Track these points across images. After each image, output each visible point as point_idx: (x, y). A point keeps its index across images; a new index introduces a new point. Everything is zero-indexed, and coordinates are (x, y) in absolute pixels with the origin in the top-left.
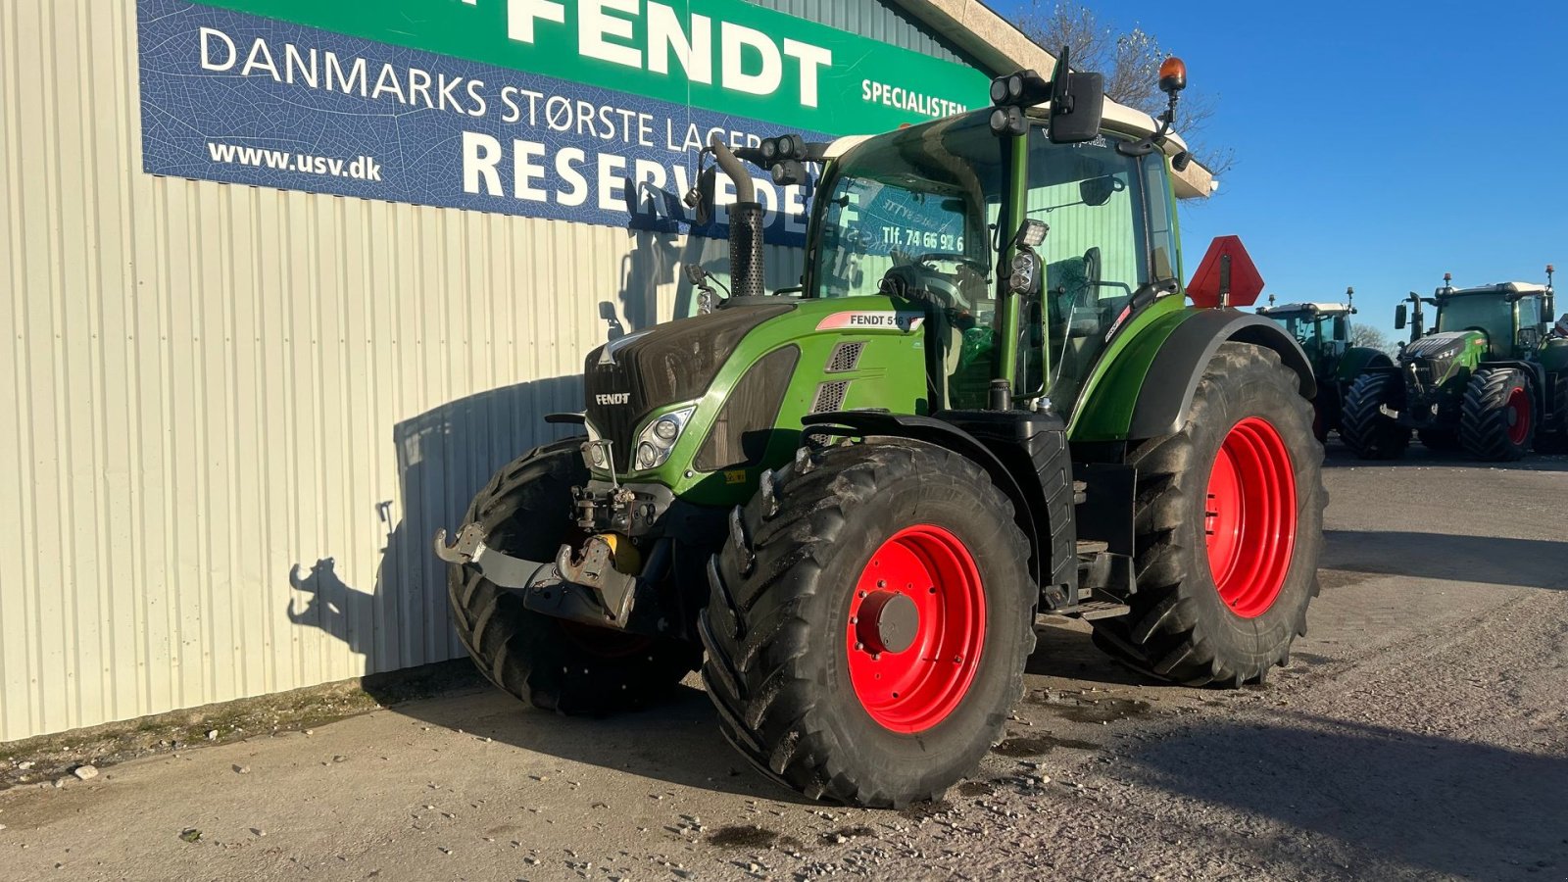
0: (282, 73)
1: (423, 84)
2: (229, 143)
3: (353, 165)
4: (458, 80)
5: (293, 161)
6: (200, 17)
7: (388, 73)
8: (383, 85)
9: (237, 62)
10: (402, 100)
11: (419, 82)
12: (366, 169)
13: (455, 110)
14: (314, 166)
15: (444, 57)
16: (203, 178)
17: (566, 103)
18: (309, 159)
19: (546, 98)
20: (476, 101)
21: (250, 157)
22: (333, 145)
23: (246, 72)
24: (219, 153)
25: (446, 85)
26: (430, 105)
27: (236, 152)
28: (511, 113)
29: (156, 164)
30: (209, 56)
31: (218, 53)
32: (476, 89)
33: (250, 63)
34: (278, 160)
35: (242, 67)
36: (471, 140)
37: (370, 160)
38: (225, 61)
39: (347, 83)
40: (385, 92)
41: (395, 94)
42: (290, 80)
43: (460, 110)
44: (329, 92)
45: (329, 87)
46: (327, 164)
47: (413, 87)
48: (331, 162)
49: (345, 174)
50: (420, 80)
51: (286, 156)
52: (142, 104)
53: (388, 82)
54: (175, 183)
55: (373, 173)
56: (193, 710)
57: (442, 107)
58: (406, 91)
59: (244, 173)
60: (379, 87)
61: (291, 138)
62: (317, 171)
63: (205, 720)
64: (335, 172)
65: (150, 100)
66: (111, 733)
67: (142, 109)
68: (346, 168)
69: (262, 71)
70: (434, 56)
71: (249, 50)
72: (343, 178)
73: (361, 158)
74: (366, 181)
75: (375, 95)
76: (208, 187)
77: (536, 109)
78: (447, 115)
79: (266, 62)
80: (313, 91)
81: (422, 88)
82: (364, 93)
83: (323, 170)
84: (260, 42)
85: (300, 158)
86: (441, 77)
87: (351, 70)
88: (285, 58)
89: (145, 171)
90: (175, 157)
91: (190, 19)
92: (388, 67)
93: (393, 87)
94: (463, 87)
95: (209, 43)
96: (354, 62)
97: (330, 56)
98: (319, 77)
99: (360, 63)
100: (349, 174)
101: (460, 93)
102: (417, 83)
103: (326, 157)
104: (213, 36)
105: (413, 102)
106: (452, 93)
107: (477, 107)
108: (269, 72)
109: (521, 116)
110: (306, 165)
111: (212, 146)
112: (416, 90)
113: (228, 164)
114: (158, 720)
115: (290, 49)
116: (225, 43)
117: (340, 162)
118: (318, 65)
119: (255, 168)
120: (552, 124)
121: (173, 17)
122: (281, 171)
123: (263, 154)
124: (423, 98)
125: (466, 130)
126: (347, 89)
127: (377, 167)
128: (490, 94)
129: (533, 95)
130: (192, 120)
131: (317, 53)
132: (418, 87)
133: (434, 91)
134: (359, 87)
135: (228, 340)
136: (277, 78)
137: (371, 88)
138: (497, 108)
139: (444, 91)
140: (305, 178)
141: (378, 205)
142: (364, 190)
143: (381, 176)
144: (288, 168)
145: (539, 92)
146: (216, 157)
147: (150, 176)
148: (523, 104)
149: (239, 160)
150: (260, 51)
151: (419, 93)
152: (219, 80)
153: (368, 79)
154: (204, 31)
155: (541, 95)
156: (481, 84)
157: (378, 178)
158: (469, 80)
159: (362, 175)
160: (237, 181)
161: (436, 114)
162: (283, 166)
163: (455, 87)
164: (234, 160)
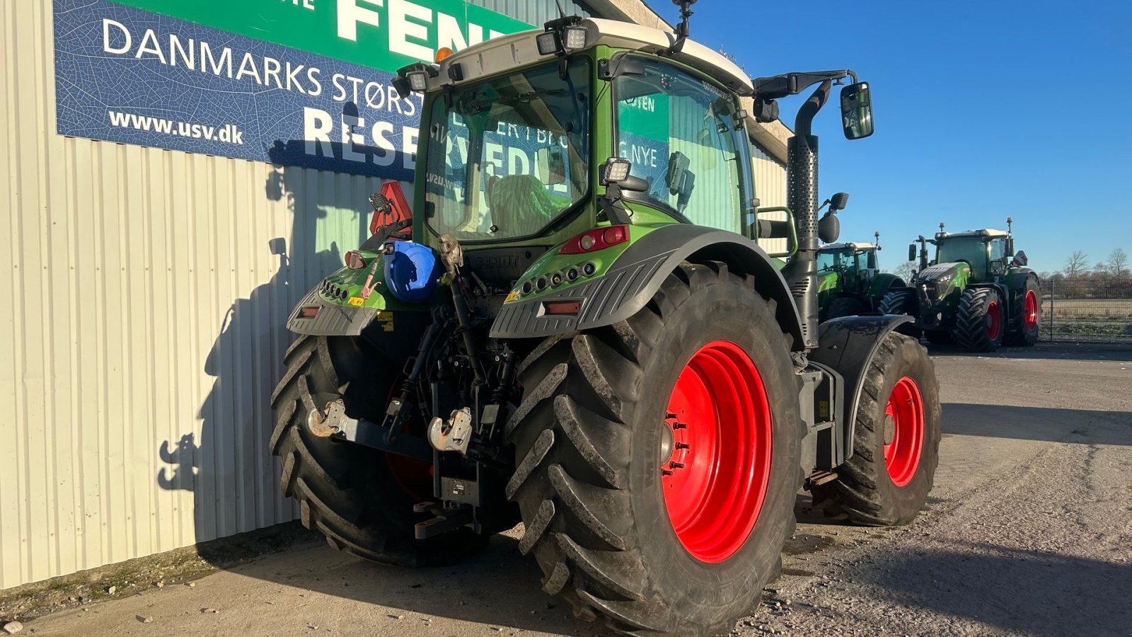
0: (167, 57)
1: (275, 69)
2: (125, 112)
3: (222, 132)
4: (300, 67)
5: (175, 127)
6: (103, 11)
7: (248, 61)
8: (245, 69)
9: (132, 47)
10: (259, 82)
11: (272, 69)
12: (231, 134)
13: (299, 91)
14: (192, 132)
15: (290, 48)
16: (105, 139)
17: (380, 87)
18: (188, 126)
19: (366, 83)
20: (314, 84)
21: (141, 123)
22: (206, 116)
23: (139, 55)
24: (118, 119)
25: (292, 71)
26: (280, 86)
27: (131, 119)
28: (339, 94)
29: (67, 127)
30: (110, 42)
31: (117, 40)
32: (314, 75)
33: (142, 49)
34: (164, 126)
35: (136, 52)
36: (310, 114)
37: (234, 128)
38: (122, 46)
39: (217, 67)
40: (246, 75)
41: (254, 77)
42: (173, 63)
43: (302, 91)
44: (203, 74)
45: (203, 69)
46: (201, 130)
47: (267, 72)
48: (204, 128)
49: (215, 138)
50: (272, 67)
51: (170, 123)
52: (57, 78)
53: (248, 67)
54: (82, 143)
55: (237, 138)
56: (94, 570)
57: (289, 88)
58: (262, 74)
59: (137, 136)
60: (242, 71)
61: (173, 109)
62: (194, 136)
63: (103, 577)
64: (208, 137)
65: (63, 76)
66: (26, 593)
67: (56, 83)
68: (216, 133)
69: (152, 55)
70: (283, 48)
71: (142, 38)
72: (214, 142)
73: (228, 126)
74: (231, 144)
75: (239, 77)
76: (109, 147)
77: (358, 91)
78: (292, 94)
79: (155, 49)
80: (191, 72)
81: (274, 73)
82: (230, 75)
83: (198, 135)
84: (150, 32)
85: (181, 125)
86: (288, 64)
87: (220, 57)
88: (169, 46)
89: (59, 133)
90: (83, 122)
91: (95, 12)
92: (248, 56)
93: (252, 71)
94: (304, 72)
95: (110, 31)
96: (222, 50)
97: (204, 46)
98: (195, 61)
99: (227, 51)
100: (219, 138)
101: (302, 77)
102: (270, 68)
103: (201, 125)
104: (113, 26)
105: (267, 83)
106: (296, 77)
107: (315, 89)
108: (157, 56)
109: (347, 97)
110: (185, 130)
111: (112, 114)
112: (269, 74)
113: (124, 128)
114: (65, 580)
115: (174, 39)
116: (123, 32)
117: (211, 129)
118: (195, 52)
119: (145, 132)
120: (369, 103)
121: (82, 10)
122: (166, 135)
123: (152, 121)
124: (275, 80)
125: (306, 106)
126: (217, 72)
127: (240, 133)
128: (325, 79)
129: (356, 80)
130: (97, 93)
131: (195, 42)
132: (271, 72)
133: (282, 75)
134: (227, 70)
135: (123, 269)
136: (163, 61)
137: (235, 71)
138: (329, 90)
139: (291, 76)
140: (184, 141)
141: (241, 163)
142: (230, 151)
143: (243, 140)
144: (171, 132)
145: (360, 78)
146: (115, 123)
147: (62, 137)
148: (348, 86)
149: (133, 126)
150: (150, 38)
151: (271, 77)
152: (118, 61)
153: (233, 64)
154: (106, 22)
155: (361, 81)
156: (318, 71)
157: (240, 142)
158: (309, 68)
159: (228, 140)
160: (131, 142)
161: (284, 94)
162: (167, 131)
163: (299, 73)
164: (129, 126)
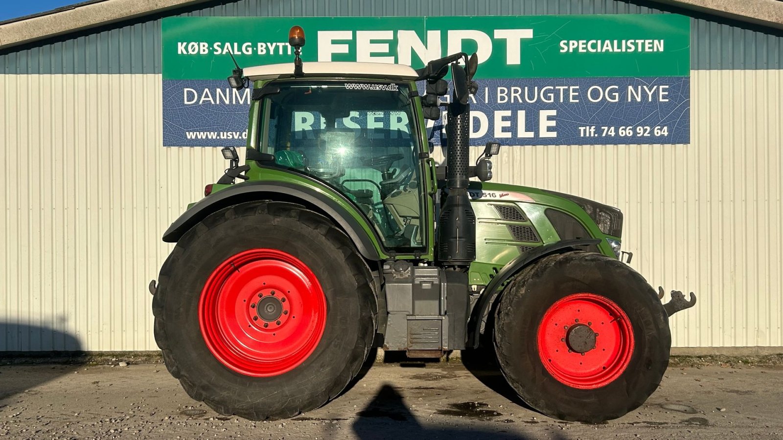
0: (215, 100)
2: (193, 131)
3: (244, 133)
5: (219, 135)
6: (184, 85)
9: (198, 99)
14: (227, 136)
16: (184, 146)
18: (225, 133)
21: (202, 135)
22: (235, 127)
23: (201, 102)
24: (190, 135)
27: (197, 134)
29: (167, 143)
30: (187, 99)
31: (191, 97)
33: (203, 99)
34: (213, 135)
35: (199, 101)
36: (299, 115)
38: (193, 100)
39: (241, 100)
42: (218, 102)
44: (234, 105)
45: (234, 103)
46: (232, 135)
48: (234, 133)
49: (240, 138)
51: (216, 133)
52: (163, 121)
54: (174, 149)
59: (199, 142)
61: (218, 126)
62: (228, 138)
64: (236, 137)
65: (166, 119)
67: (163, 123)
68: (241, 135)
69: (207, 101)
71: (202, 94)
72: (240, 140)
73: (247, 130)
76: (186, 149)
79: (209, 97)
80: (228, 105)
82: (249, 103)
83: (231, 137)
84: (207, 90)
85: (222, 133)
87: (243, 94)
88: (216, 95)
89: (164, 146)
90: (174, 139)
91: (181, 86)
95: (187, 94)
96: (245, 91)
97: (235, 90)
98: (230, 99)
99: (248, 91)
100: (242, 137)
103: (232, 132)
104: (189, 91)
108: (210, 101)
110: (224, 136)
111: (187, 133)
113: (193, 139)
115: (218, 90)
116: (193, 93)
117: (238, 133)
118: (229, 95)
119: (203, 140)
121: (174, 87)
122: (214, 140)
123: (207, 134)
125: (296, 111)
126: (241, 102)
130: (181, 124)
131: (229, 90)
134: (247, 100)
136: (213, 103)
140: (223, 141)
144: (216, 138)
146: (189, 137)
147: (166, 147)
149: (197, 137)
150: (207, 93)
152: (191, 107)
154: (186, 90)
159: (247, 137)
160: (197, 145)
162: (214, 137)
164: (195, 138)
